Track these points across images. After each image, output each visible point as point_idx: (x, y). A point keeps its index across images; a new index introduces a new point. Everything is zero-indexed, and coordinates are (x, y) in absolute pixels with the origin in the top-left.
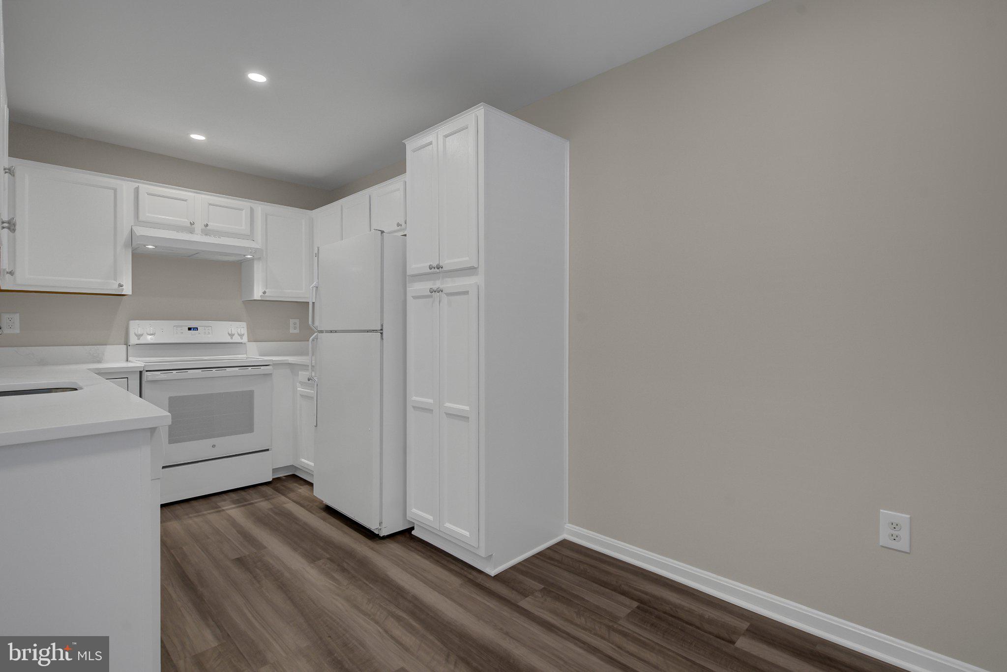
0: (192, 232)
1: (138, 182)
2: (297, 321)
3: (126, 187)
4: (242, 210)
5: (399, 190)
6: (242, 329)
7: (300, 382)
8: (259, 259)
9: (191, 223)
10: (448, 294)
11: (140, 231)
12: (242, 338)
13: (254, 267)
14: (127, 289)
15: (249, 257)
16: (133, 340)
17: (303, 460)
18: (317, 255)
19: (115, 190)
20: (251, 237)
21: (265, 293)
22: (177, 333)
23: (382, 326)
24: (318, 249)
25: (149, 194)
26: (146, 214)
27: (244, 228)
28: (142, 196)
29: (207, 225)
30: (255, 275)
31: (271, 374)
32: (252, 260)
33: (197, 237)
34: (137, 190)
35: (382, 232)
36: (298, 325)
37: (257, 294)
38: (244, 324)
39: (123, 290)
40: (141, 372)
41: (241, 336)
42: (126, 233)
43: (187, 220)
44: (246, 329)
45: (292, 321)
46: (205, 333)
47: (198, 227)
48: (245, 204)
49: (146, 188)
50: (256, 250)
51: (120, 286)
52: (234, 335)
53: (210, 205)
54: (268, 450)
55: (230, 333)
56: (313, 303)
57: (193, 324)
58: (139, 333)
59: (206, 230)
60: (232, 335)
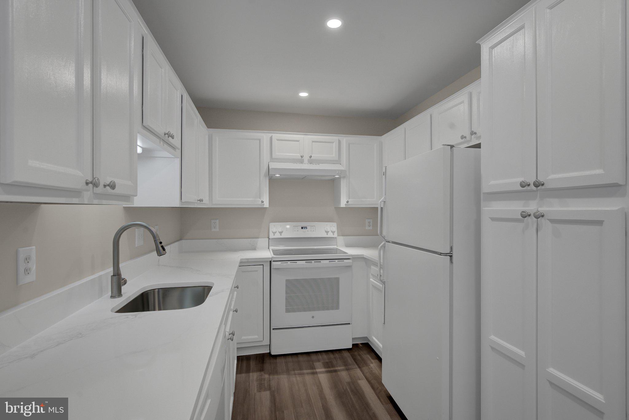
0: (302, 162)
1: (271, 133)
2: (371, 221)
3: (265, 136)
4: (333, 143)
5: (463, 102)
6: (334, 228)
7: (372, 275)
8: (344, 177)
9: (301, 156)
10: (553, 221)
11: (273, 165)
12: (333, 234)
13: (340, 184)
14: (266, 204)
15: (337, 176)
16: (271, 236)
17: (374, 338)
18: (385, 174)
19: (260, 140)
20: (338, 162)
21: (348, 202)
22: (295, 231)
23: (451, 248)
24: (386, 168)
25: (278, 140)
26: (277, 154)
27: (334, 155)
28: (275, 142)
29: (311, 157)
30: (342, 189)
31: (351, 266)
32: (339, 178)
33: (306, 166)
34: (271, 138)
35: (452, 147)
36: (371, 224)
37: (343, 204)
38: (335, 224)
39: (264, 204)
40: (270, 262)
41: (333, 232)
42: (266, 167)
43: (299, 155)
44: (336, 227)
45: (367, 221)
46: (311, 230)
47: (306, 158)
48: (334, 138)
49: (276, 136)
50: (342, 171)
51: (262, 202)
52: (329, 232)
53: (313, 142)
54: (349, 324)
55: (326, 230)
56: (382, 208)
57: (304, 224)
58: (274, 231)
59: (311, 161)
60: (327, 232)
